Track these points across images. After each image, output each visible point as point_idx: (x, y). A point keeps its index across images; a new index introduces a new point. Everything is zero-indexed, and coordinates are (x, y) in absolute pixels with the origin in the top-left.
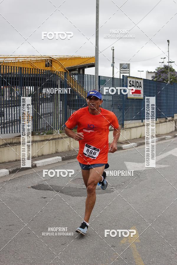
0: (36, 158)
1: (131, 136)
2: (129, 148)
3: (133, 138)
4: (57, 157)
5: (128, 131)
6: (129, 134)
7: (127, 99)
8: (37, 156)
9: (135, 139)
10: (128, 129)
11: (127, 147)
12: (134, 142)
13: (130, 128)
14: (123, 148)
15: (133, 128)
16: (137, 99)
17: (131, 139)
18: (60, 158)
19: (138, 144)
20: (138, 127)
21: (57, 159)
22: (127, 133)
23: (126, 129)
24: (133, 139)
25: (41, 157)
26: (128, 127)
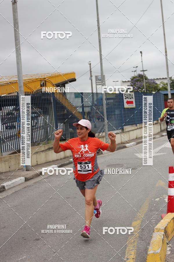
0: (69, 158)
1: (130, 137)
2: (131, 146)
5: (127, 134)
6: (128, 136)
7: (124, 109)
8: (70, 156)
9: (132, 140)
10: (127, 133)
11: (129, 145)
12: (133, 142)
13: (129, 131)
14: (127, 147)
15: (130, 131)
16: (131, 108)
17: (130, 140)
19: (137, 143)
20: (134, 130)
23: (125, 132)
24: (131, 140)
26: (127, 130)
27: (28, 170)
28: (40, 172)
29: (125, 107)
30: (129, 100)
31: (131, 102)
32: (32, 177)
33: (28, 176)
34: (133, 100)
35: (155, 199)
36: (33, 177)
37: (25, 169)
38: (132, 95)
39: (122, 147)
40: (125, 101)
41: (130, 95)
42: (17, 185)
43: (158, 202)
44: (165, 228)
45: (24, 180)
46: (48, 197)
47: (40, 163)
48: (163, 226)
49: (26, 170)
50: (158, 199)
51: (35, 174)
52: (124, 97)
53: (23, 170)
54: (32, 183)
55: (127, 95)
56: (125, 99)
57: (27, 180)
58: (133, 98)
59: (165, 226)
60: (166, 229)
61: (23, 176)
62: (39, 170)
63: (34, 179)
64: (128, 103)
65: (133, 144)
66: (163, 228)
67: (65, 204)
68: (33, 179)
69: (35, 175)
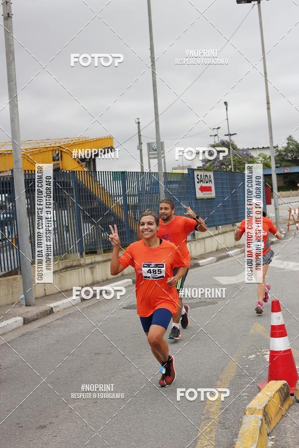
0: (101, 284)
1: (205, 248)
2: (207, 264)
3: (208, 250)
4: (127, 280)
5: (202, 242)
6: (203, 246)
7: (196, 199)
9: (210, 252)
10: (201, 240)
11: (204, 262)
12: (211, 257)
13: (203, 238)
14: (201, 265)
15: (206, 238)
16: (207, 199)
17: (205, 254)
18: (130, 280)
19: (217, 258)
20: (212, 236)
21: (128, 282)
22: (200, 245)
23: (198, 240)
24: (208, 253)
25: (106, 282)
26: (200, 237)
27: (30, 306)
28: (50, 308)
29: (197, 196)
30: (205, 185)
31: (209, 189)
32: (36, 317)
33: (29, 316)
34: (212, 185)
35: (248, 356)
36: (38, 316)
37: (25, 304)
38: (210, 176)
39: (193, 265)
40: (198, 186)
41: (206, 176)
42: (10, 331)
43: (253, 361)
44: (264, 408)
45: (23, 321)
46: (63, 351)
47: (50, 293)
48: (260, 403)
49: (26, 306)
50: (253, 356)
51: (41, 311)
52: (196, 180)
53: (21, 305)
54: (36, 327)
55: (201, 175)
56: (198, 182)
57: (26, 321)
58: (211, 181)
59: (265, 404)
60: (266, 410)
61: (20, 315)
62: (48, 305)
63: (40, 320)
64: (203, 189)
65: (211, 261)
66: (261, 408)
67: (92, 365)
68: (37, 321)
69: (41, 313)
